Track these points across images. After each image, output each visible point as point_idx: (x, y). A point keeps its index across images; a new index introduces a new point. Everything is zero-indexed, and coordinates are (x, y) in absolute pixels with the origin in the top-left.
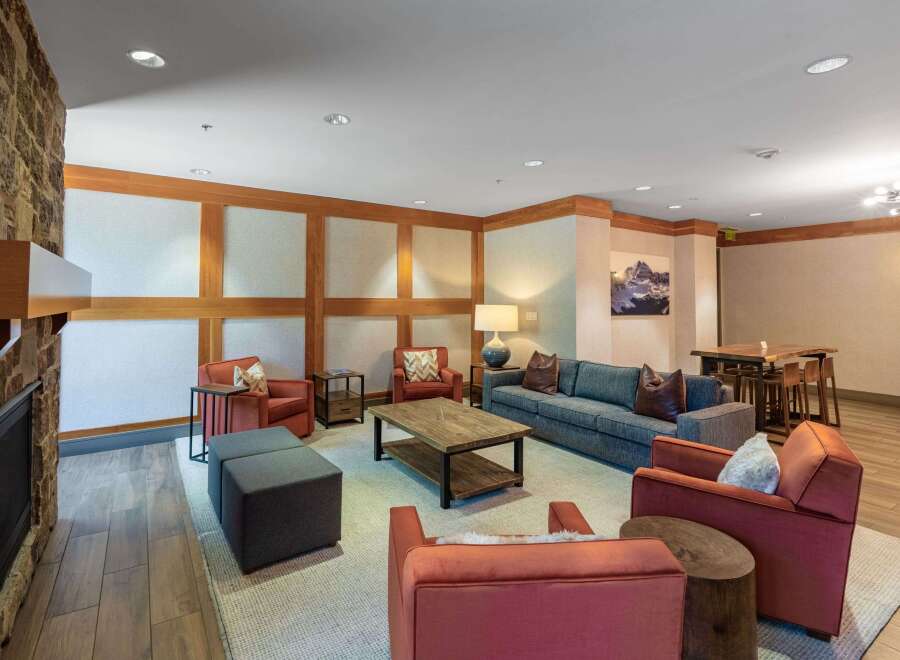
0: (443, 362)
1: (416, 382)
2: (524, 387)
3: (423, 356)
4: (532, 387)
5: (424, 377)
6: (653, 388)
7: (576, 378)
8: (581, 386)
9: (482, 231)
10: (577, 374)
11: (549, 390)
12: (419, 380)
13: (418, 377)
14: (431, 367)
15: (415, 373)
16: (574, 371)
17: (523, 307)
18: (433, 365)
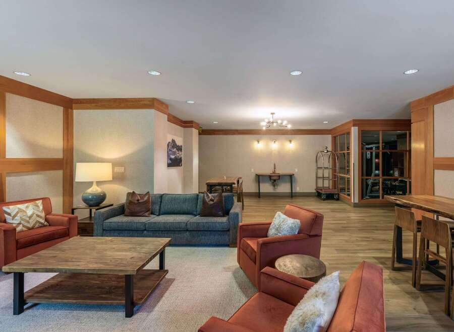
0: (48, 209)
1: (22, 231)
2: (126, 216)
3: (27, 207)
4: (133, 214)
5: (30, 225)
6: (212, 203)
7: (161, 204)
8: (165, 207)
9: (72, 108)
10: (161, 202)
11: (146, 214)
12: (24, 229)
13: (24, 226)
14: (38, 216)
15: (19, 224)
16: (160, 200)
17: (115, 163)
18: (39, 214)
